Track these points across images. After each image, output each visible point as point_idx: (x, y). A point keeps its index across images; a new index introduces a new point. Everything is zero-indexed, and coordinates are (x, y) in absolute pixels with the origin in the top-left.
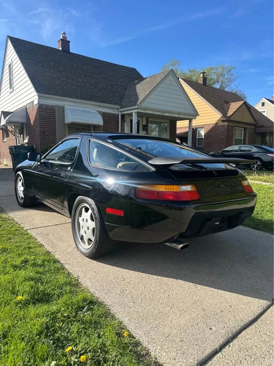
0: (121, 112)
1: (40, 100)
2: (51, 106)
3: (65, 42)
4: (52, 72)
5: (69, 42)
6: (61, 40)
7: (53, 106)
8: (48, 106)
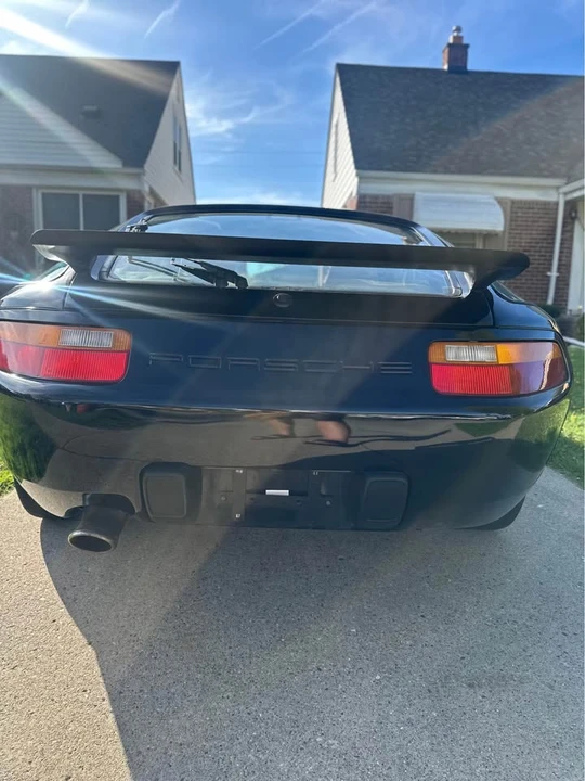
0: (566, 194)
1: (363, 186)
2: (383, 196)
3: (458, 50)
4: (408, 121)
5: (467, 46)
6: (450, 45)
7: (388, 197)
8: (376, 197)
